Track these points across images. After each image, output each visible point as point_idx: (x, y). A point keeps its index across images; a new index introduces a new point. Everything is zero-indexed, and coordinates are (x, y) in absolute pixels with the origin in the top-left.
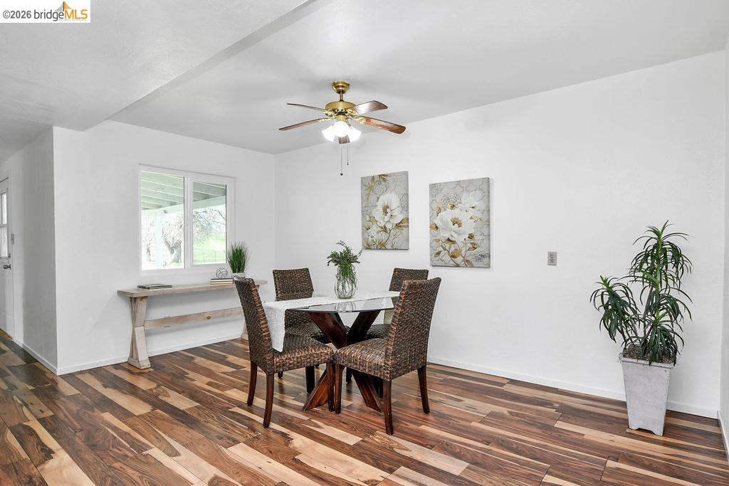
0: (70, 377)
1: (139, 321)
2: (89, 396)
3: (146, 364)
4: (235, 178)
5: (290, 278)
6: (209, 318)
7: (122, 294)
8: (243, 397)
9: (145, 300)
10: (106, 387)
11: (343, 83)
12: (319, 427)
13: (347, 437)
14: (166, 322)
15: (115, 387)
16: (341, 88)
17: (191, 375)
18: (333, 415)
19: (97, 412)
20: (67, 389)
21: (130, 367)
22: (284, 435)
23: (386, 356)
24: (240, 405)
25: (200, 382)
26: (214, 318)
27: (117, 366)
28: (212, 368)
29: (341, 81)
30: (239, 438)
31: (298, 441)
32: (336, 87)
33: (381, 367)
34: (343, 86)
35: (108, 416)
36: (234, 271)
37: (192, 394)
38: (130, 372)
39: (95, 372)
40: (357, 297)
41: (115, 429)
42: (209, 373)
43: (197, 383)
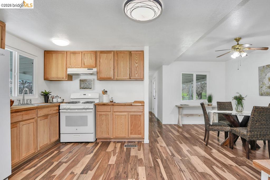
0: (165, 125)
1: (180, 114)
2: (168, 129)
3: (181, 126)
4: (210, 72)
5: (223, 105)
6: (200, 116)
7: (176, 106)
8: (203, 138)
9: (181, 108)
10: (171, 128)
11: (238, 38)
12: (223, 150)
13: (231, 155)
14: (188, 115)
15: (173, 129)
16: (237, 40)
17: (192, 130)
18: (231, 149)
19: (168, 132)
20: (164, 127)
21: (178, 126)
22: (211, 149)
23: (247, 131)
24: (202, 139)
25: (194, 132)
26: (201, 116)
27: (175, 125)
28: (198, 130)
29: (238, 37)
30: (198, 145)
31: (214, 151)
32: (236, 40)
33: (245, 135)
34: (238, 39)
35: (170, 134)
36: (209, 102)
37: (190, 134)
38: (178, 127)
39: (170, 125)
40: (243, 112)
41: (171, 136)
42: (197, 131)
43: (193, 132)
